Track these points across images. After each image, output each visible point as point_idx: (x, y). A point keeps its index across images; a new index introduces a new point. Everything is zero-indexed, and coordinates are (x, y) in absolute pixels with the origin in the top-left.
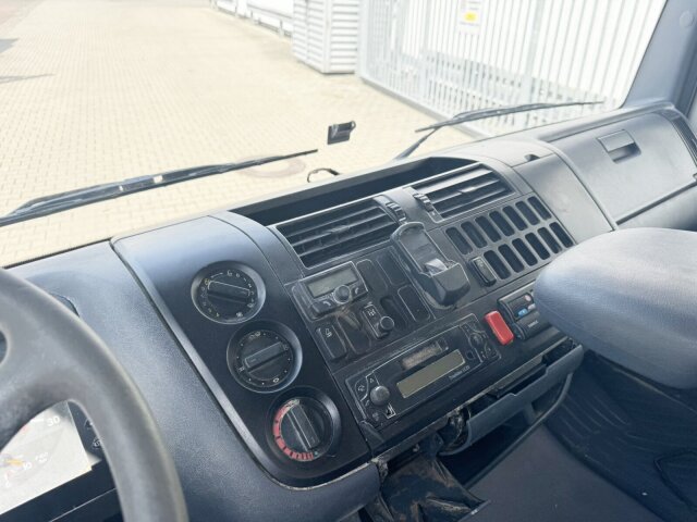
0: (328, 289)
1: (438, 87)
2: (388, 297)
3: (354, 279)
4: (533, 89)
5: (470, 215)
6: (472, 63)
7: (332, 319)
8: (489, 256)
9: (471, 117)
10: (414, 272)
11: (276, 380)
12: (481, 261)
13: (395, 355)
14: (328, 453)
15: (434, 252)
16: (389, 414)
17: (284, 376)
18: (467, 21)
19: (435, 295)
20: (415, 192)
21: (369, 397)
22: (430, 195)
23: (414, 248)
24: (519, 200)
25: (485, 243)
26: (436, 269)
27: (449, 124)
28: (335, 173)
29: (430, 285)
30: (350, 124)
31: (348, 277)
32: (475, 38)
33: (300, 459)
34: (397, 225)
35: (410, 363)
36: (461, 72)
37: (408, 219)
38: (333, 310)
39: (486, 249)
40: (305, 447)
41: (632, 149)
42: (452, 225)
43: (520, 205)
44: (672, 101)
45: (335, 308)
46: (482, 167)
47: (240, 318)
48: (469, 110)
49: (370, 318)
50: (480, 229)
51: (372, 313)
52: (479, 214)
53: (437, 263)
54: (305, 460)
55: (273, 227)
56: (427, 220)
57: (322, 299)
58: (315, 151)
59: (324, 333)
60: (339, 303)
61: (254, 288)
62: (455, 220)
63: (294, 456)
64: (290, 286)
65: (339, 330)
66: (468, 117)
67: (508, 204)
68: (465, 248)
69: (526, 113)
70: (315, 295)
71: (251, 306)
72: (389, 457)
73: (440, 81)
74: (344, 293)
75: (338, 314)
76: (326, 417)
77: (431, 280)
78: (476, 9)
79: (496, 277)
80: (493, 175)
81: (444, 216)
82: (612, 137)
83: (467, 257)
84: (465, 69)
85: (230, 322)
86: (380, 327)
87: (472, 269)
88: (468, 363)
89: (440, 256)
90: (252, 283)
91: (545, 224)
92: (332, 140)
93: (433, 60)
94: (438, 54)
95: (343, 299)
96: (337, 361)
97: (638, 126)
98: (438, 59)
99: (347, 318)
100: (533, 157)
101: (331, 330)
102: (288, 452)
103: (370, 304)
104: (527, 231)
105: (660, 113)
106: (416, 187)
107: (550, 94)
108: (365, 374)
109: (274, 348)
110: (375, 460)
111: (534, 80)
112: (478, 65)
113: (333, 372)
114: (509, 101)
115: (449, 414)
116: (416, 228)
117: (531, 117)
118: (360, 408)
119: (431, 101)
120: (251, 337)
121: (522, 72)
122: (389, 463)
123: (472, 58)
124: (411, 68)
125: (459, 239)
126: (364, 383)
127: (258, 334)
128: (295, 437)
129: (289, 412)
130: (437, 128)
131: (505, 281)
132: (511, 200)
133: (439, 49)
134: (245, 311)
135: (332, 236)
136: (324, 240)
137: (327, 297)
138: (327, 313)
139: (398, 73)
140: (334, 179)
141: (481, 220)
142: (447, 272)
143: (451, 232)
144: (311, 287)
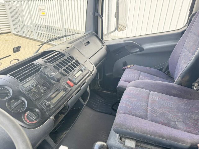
0: (28, 85)
1: (39, 33)
2: (44, 84)
3: (34, 81)
4: (65, 31)
5: (58, 62)
6: (47, 26)
7: (31, 92)
8: (64, 70)
9: (51, 40)
10: (48, 77)
11: (22, 109)
12: (63, 71)
13: (49, 95)
14: (40, 119)
15: (52, 71)
16: (51, 107)
17: (23, 108)
18: (43, 15)
19: (54, 80)
20: (43, 59)
21: (46, 105)
22: (47, 60)
23: (47, 72)
24: (67, 57)
25: (62, 67)
26: (53, 75)
27: (46, 43)
28: (18, 60)
29: (53, 78)
30: (19, 46)
31: (32, 81)
32: (46, 19)
33: (34, 123)
34: (41, 68)
35: (53, 96)
36: (45, 29)
37: (43, 66)
38: (31, 90)
39: (63, 68)
40: (34, 120)
41: (88, 43)
42: (54, 65)
43: (68, 58)
44: (94, 31)
45: (31, 89)
46: (57, 51)
47: (7, 98)
48: (50, 38)
49: (41, 89)
50: (61, 65)
51: (41, 88)
52: (60, 62)
53: (53, 73)
54: (35, 122)
55: (8, 75)
56: (48, 65)
57: (27, 88)
58: (10, 55)
59: (30, 95)
60: (32, 87)
61: (8, 90)
62: (54, 64)
63: (32, 123)
64: (18, 87)
65: (34, 93)
66: (50, 40)
67: (65, 58)
68: (58, 69)
69: (66, 37)
70: (25, 87)
71: (9, 94)
72: (54, 116)
73: (39, 32)
74: (33, 85)
75: (33, 90)
76: (37, 112)
77: (53, 77)
78: (44, 11)
79: (67, 74)
80: (60, 53)
81: (52, 63)
82: (84, 40)
83: (59, 71)
84: (46, 28)
85: (4, 99)
86: (44, 90)
87: (61, 73)
88: (65, 92)
89: (53, 72)
90: (7, 89)
91: (74, 61)
92: (14, 52)
93: (35, 26)
94: (37, 24)
95: (33, 86)
96: (36, 100)
97: (88, 38)
98: (37, 26)
99: (35, 91)
100: (68, 48)
101: (32, 94)
102: (30, 122)
103: (40, 86)
104: (71, 63)
105: (92, 34)
106: (43, 58)
107: (70, 32)
108: (43, 101)
109: (19, 102)
110: (51, 117)
111: (65, 29)
112: (49, 26)
113: (35, 103)
114: (60, 35)
115: (64, 104)
116: (46, 67)
117: (67, 38)
118: (44, 108)
119: (38, 38)
120: (12, 101)
121: (61, 27)
122: (54, 117)
123: (47, 25)
124: (29, 29)
125: (56, 68)
126: (44, 103)
127: (13, 100)
128: (31, 119)
129: (28, 114)
130: (43, 44)
131: (69, 74)
132: (66, 57)
133: (36, 23)
134: (8, 96)
135: (25, 74)
136: (23, 75)
137: (29, 87)
138: (30, 91)
139: (26, 31)
140: (19, 62)
141: (60, 63)
142: (56, 75)
143: (54, 67)
144: (24, 86)
